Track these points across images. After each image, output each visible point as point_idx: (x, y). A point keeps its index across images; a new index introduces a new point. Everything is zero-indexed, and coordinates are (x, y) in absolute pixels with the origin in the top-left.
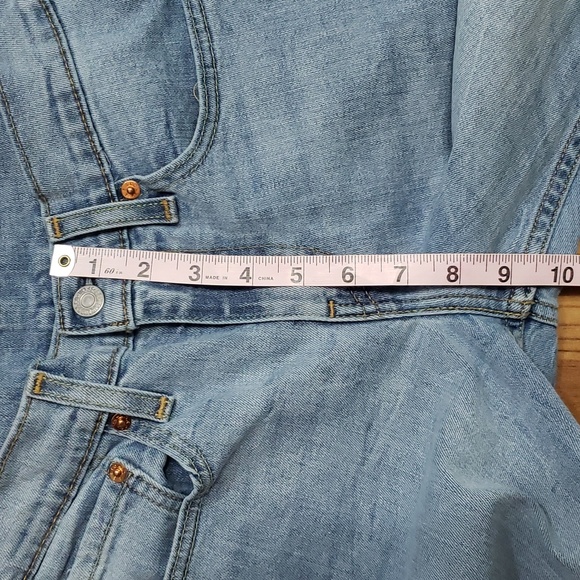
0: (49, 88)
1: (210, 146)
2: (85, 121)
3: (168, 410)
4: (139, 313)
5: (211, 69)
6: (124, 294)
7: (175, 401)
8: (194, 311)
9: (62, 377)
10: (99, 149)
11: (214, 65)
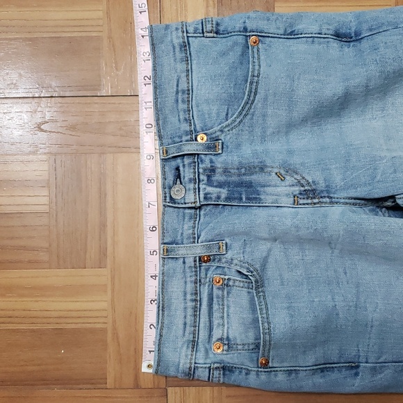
0: (177, 86)
1: (246, 115)
2: (188, 105)
3: (224, 247)
4: (202, 199)
5: (256, 78)
6: (195, 189)
7: (226, 244)
8: (227, 199)
9: (174, 245)
10: (191, 118)
11: (258, 76)
